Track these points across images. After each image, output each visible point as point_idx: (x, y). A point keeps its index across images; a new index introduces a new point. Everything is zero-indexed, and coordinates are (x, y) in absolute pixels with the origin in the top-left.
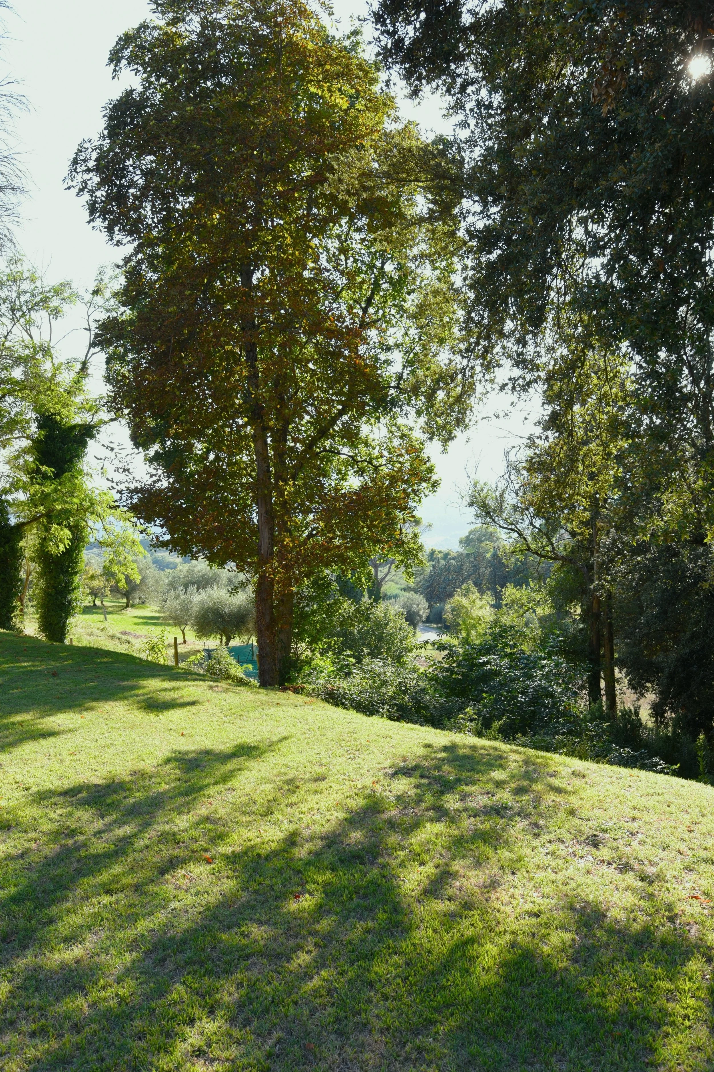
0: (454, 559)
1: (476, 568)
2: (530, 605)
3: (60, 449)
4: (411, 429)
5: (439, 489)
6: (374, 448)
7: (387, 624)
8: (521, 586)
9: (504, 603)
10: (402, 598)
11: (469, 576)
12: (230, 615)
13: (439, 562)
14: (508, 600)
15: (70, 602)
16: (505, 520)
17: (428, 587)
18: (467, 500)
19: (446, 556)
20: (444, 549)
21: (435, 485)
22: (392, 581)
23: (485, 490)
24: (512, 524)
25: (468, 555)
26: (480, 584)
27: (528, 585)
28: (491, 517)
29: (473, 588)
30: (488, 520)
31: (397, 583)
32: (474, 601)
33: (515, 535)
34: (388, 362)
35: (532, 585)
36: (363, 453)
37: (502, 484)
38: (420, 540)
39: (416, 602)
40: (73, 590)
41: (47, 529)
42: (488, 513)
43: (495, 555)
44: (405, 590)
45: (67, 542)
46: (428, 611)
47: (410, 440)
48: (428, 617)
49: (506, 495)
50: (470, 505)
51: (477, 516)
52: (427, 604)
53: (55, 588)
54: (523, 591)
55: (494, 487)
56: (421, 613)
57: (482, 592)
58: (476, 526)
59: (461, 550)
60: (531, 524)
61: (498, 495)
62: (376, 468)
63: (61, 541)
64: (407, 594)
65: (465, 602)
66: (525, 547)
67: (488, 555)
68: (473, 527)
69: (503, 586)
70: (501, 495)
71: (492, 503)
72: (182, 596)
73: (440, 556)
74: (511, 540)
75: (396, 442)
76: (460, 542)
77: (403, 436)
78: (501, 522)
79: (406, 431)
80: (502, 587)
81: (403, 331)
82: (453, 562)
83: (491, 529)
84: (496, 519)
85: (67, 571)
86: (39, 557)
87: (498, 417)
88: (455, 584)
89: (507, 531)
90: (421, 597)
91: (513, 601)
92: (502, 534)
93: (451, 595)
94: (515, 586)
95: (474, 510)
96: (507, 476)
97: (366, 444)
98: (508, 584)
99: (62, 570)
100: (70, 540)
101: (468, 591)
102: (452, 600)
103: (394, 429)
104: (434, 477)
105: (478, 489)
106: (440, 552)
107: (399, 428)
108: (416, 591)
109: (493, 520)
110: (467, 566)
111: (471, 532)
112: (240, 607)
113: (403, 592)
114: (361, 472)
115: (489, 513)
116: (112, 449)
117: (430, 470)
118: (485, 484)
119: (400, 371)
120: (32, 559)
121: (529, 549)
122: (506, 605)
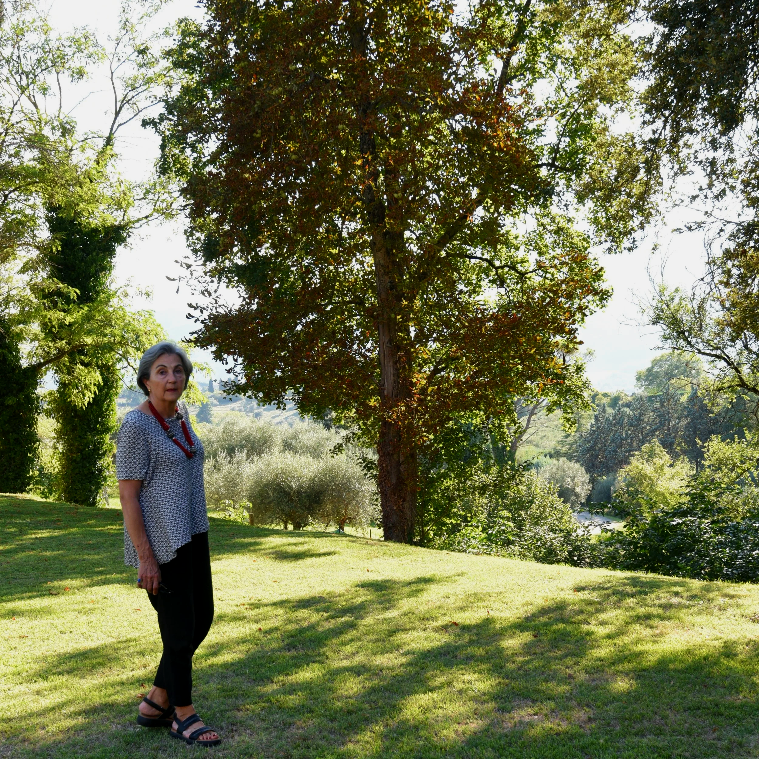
0: (628, 405)
1: (664, 418)
2: (746, 466)
3: (82, 260)
4: (569, 221)
5: (610, 302)
6: (517, 249)
7: (531, 502)
8: (733, 439)
9: (707, 463)
10: (547, 469)
11: (654, 431)
12: (299, 492)
13: (604, 411)
14: (714, 460)
15: (100, 471)
16: (708, 343)
17: (589, 450)
18: (651, 314)
19: (615, 401)
20: (613, 391)
21: (604, 296)
22: (531, 442)
23: (677, 300)
24: (718, 348)
25: (650, 399)
26: (672, 444)
27: (742, 436)
28: (686, 339)
29: (658, 448)
30: (682, 342)
31: (537, 446)
32: (662, 468)
33: (723, 364)
34: (538, 132)
35: (748, 436)
36: (504, 256)
37: (702, 290)
38: (586, 375)
39: (570, 473)
40: (104, 454)
41: (70, 372)
42: (681, 333)
43: (694, 397)
44: (551, 456)
45: (93, 388)
46: (589, 487)
47: (569, 236)
48: (589, 498)
49: (707, 306)
50: (655, 323)
51: (666, 338)
52: (586, 477)
53: (81, 451)
54: (735, 446)
55: (690, 294)
56: (578, 490)
57: (675, 456)
58: (664, 352)
59: (640, 391)
60: (746, 347)
61: (696, 307)
62: (522, 277)
63: (86, 387)
64: (554, 461)
65: (648, 469)
66: (736, 381)
67: (684, 399)
68: (658, 354)
69: (706, 438)
70: (701, 307)
71: (686, 317)
72: (226, 467)
73: (606, 401)
74: (716, 372)
75: (549, 239)
76: (638, 379)
77: (559, 231)
78: (701, 346)
79: (563, 224)
80: (704, 440)
81: (556, 83)
82: (627, 410)
83: (687, 356)
84: (694, 341)
85: (95, 429)
86: (57, 410)
87: (690, 229)
88: (631, 445)
89: (710, 358)
90: (578, 465)
91: (720, 461)
92: (704, 362)
93: (626, 461)
94: (723, 440)
95: (660, 329)
96: (708, 279)
97: (507, 243)
98: (713, 437)
99: (89, 426)
100: (99, 386)
101: (651, 455)
102: (627, 468)
103: (546, 221)
104: (603, 285)
105: (666, 298)
106: (605, 395)
107: (553, 220)
108: (570, 457)
109: (689, 343)
110: (649, 416)
111: (656, 362)
112: (313, 480)
113: (548, 459)
114: (501, 282)
115: (683, 332)
116: (189, 266)
117: (598, 276)
118: (677, 291)
119: (555, 141)
120: (48, 413)
121: (743, 384)
122: (709, 466)
